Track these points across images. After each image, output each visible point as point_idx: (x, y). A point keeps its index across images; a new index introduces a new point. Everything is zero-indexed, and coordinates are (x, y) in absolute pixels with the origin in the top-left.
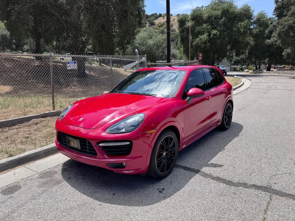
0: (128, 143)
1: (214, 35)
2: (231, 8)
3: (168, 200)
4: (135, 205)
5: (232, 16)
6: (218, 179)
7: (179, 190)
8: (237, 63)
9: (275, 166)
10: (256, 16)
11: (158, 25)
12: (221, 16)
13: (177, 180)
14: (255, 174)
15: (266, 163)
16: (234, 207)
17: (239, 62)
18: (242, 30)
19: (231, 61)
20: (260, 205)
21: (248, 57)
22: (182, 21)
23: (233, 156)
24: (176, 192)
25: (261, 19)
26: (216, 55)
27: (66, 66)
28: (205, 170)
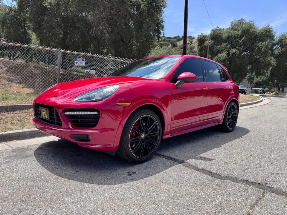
0: (96, 113)
1: (234, 53)
2: (252, 28)
3: (134, 183)
4: (95, 183)
5: (252, 36)
6: (204, 171)
7: (152, 175)
8: (258, 85)
9: (278, 166)
10: (278, 37)
11: (180, 46)
12: (241, 36)
13: (154, 166)
14: (250, 170)
15: (267, 162)
16: (212, 198)
17: (261, 85)
18: (263, 50)
19: (252, 83)
20: (247, 199)
21: (270, 78)
22: (202, 40)
23: (228, 153)
24: (148, 177)
25: (283, 40)
26: (235, 74)
27: (74, 62)
28: (192, 161)
